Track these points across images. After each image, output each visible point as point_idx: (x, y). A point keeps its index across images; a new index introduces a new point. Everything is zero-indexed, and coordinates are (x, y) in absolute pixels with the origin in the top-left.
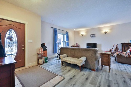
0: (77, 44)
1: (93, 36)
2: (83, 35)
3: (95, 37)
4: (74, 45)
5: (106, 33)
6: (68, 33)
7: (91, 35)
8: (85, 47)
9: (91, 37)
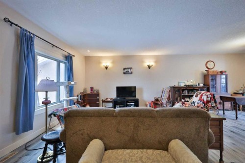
0: (92, 88)
1: (127, 72)
2: (107, 68)
3: (132, 73)
4: (85, 90)
5: (149, 67)
6: (71, 58)
7: (124, 69)
8: (113, 95)
9: (124, 73)
